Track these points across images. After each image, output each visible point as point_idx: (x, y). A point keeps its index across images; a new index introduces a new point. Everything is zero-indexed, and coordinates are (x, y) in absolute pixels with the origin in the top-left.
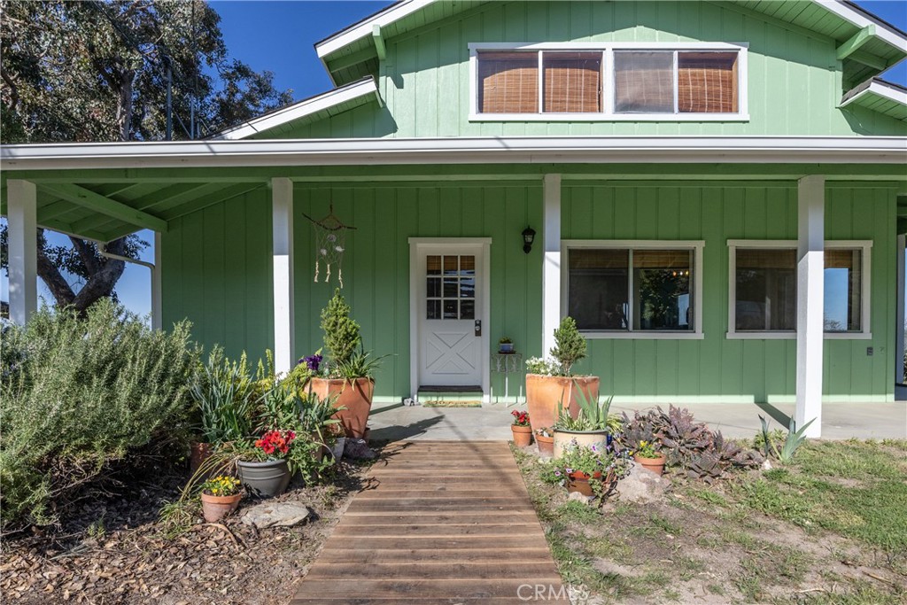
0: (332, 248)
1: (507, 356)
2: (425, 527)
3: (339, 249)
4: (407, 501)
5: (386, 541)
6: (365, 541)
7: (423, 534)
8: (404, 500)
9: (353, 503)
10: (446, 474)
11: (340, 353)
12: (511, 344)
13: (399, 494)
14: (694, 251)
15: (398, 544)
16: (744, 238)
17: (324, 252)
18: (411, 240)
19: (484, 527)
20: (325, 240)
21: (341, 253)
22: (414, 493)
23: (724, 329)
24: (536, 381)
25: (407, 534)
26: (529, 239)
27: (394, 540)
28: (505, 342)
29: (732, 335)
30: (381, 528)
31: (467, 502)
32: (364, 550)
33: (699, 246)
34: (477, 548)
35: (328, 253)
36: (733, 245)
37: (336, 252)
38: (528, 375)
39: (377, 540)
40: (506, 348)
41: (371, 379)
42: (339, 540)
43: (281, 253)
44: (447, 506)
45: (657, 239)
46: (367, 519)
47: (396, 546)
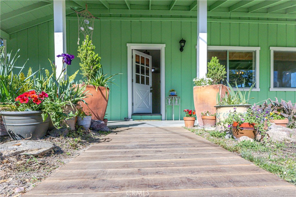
0: (87, 27)
1: (174, 97)
2: (146, 156)
3: (91, 28)
4: (130, 145)
5: (115, 164)
6: (97, 165)
7: (145, 159)
8: (128, 145)
9: (92, 147)
10: (152, 136)
11: (89, 71)
12: (175, 92)
13: (125, 142)
14: (255, 52)
15: (125, 166)
16: (277, 46)
17: (82, 29)
18: (128, 45)
19: (191, 154)
20: (83, 23)
21: (92, 30)
22: (135, 142)
23: (269, 86)
24: (199, 89)
25: (132, 159)
26: (183, 44)
27: (121, 163)
28: (172, 91)
29: (272, 89)
30: (111, 157)
31: (171, 144)
32: (95, 170)
33: (258, 49)
34: (193, 166)
35: (85, 30)
36: (273, 49)
37: (89, 30)
38: (194, 87)
39: (108, 164)
40: (173, 94)
41: (108, 88)
42: (75, 165)
43: (58, 31)
44: (158, 146)
45: (239, 46)
46: (101, 153)
47: (124, 167)
